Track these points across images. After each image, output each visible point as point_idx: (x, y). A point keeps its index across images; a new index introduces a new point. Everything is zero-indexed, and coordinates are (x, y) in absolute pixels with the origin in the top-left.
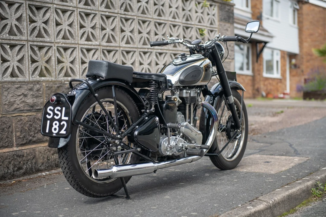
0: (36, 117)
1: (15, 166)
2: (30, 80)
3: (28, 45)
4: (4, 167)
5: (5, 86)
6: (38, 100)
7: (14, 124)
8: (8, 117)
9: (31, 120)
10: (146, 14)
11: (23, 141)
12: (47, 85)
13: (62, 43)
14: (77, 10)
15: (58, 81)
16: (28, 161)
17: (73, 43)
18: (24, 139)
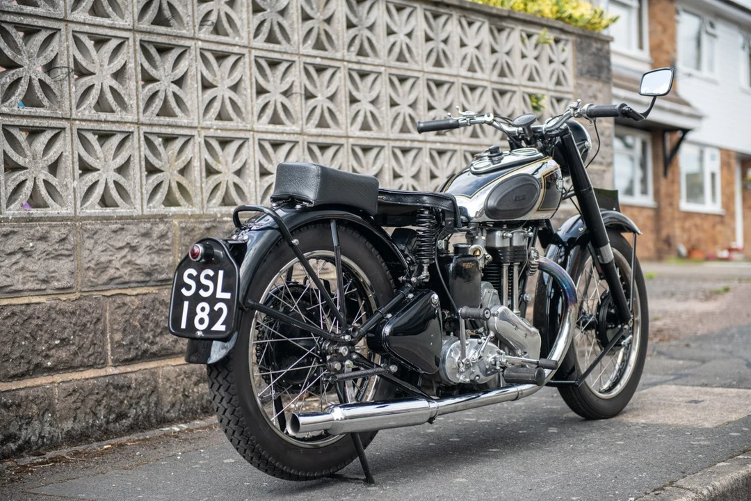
0: (157, 299)
1: (110, 410)
2: (145, 213)
3: (139, 134)
4: (86, 413)
5: (89, 226)
6: (163, 258)
7: (107, 315)
8: (95, 298)
9: (147, 306)
10: (406, 61)
11: (129, 354)
12: (183, 225)
13: (217, 129)
14: (250, 52)
15: (206, 215)
16: (140, 398)
17: (241, 128)
18: (130, 349)
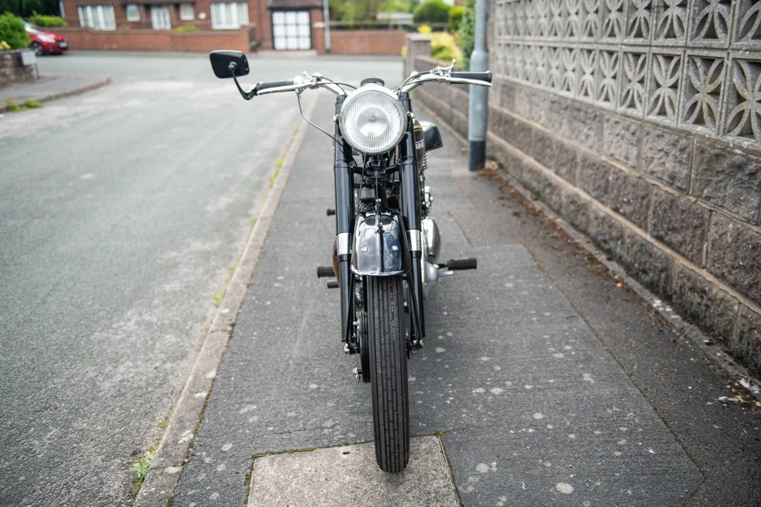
2: (679, 127)
13: (746, 50)
